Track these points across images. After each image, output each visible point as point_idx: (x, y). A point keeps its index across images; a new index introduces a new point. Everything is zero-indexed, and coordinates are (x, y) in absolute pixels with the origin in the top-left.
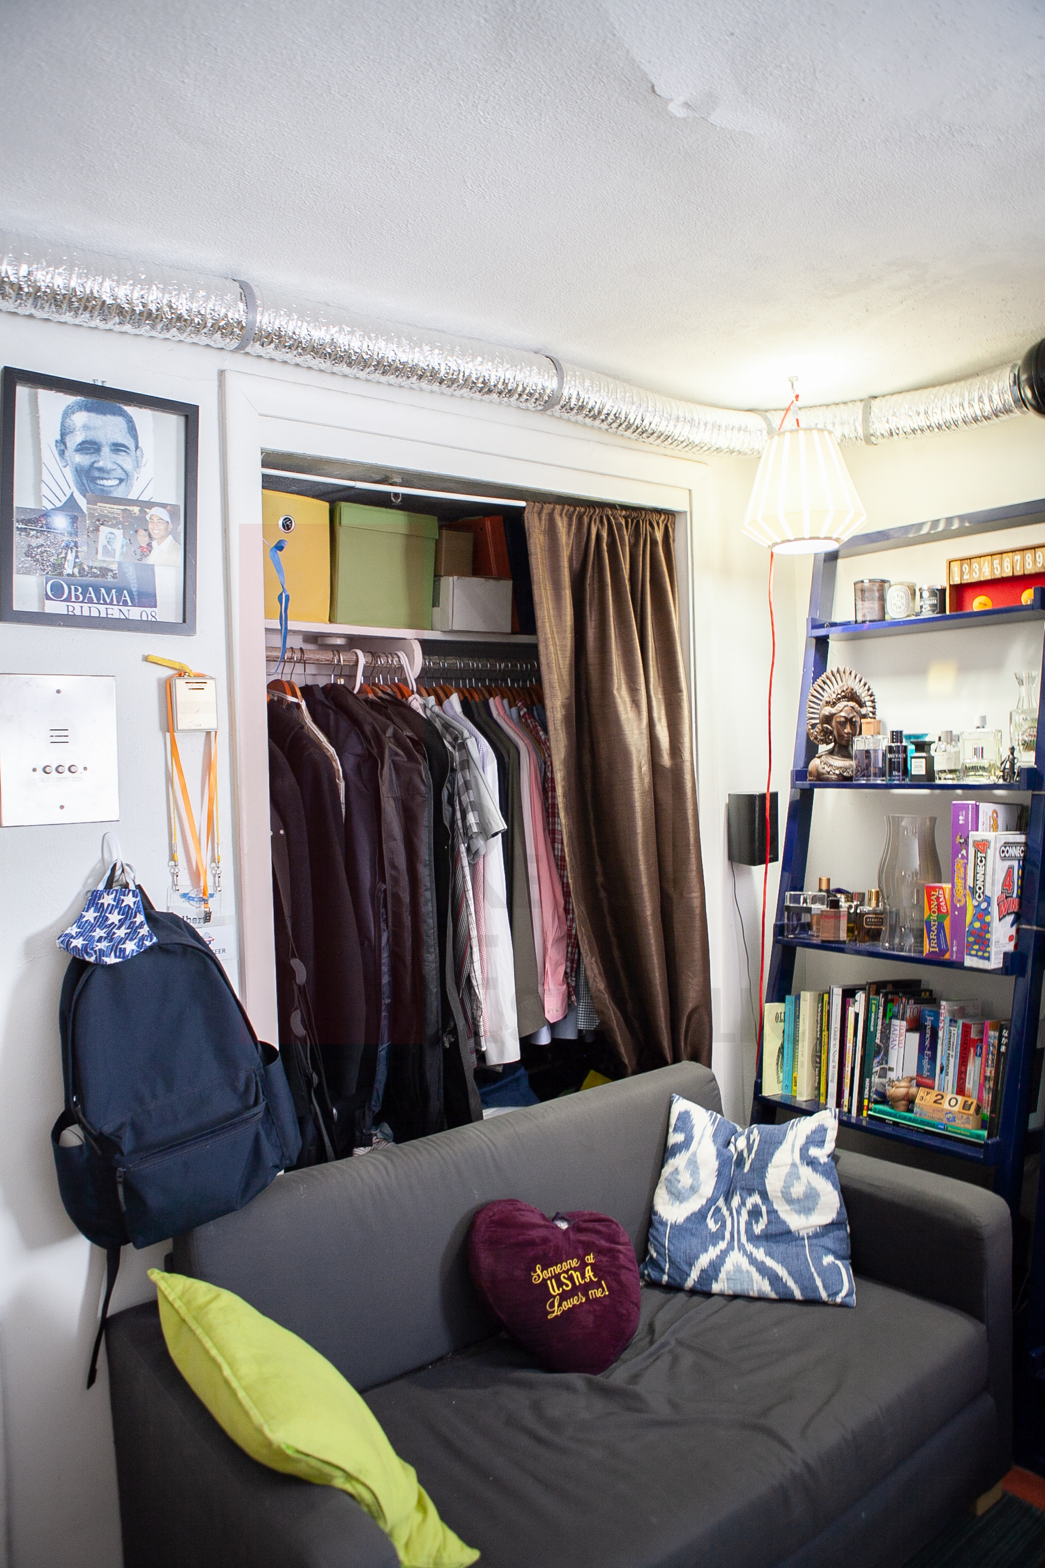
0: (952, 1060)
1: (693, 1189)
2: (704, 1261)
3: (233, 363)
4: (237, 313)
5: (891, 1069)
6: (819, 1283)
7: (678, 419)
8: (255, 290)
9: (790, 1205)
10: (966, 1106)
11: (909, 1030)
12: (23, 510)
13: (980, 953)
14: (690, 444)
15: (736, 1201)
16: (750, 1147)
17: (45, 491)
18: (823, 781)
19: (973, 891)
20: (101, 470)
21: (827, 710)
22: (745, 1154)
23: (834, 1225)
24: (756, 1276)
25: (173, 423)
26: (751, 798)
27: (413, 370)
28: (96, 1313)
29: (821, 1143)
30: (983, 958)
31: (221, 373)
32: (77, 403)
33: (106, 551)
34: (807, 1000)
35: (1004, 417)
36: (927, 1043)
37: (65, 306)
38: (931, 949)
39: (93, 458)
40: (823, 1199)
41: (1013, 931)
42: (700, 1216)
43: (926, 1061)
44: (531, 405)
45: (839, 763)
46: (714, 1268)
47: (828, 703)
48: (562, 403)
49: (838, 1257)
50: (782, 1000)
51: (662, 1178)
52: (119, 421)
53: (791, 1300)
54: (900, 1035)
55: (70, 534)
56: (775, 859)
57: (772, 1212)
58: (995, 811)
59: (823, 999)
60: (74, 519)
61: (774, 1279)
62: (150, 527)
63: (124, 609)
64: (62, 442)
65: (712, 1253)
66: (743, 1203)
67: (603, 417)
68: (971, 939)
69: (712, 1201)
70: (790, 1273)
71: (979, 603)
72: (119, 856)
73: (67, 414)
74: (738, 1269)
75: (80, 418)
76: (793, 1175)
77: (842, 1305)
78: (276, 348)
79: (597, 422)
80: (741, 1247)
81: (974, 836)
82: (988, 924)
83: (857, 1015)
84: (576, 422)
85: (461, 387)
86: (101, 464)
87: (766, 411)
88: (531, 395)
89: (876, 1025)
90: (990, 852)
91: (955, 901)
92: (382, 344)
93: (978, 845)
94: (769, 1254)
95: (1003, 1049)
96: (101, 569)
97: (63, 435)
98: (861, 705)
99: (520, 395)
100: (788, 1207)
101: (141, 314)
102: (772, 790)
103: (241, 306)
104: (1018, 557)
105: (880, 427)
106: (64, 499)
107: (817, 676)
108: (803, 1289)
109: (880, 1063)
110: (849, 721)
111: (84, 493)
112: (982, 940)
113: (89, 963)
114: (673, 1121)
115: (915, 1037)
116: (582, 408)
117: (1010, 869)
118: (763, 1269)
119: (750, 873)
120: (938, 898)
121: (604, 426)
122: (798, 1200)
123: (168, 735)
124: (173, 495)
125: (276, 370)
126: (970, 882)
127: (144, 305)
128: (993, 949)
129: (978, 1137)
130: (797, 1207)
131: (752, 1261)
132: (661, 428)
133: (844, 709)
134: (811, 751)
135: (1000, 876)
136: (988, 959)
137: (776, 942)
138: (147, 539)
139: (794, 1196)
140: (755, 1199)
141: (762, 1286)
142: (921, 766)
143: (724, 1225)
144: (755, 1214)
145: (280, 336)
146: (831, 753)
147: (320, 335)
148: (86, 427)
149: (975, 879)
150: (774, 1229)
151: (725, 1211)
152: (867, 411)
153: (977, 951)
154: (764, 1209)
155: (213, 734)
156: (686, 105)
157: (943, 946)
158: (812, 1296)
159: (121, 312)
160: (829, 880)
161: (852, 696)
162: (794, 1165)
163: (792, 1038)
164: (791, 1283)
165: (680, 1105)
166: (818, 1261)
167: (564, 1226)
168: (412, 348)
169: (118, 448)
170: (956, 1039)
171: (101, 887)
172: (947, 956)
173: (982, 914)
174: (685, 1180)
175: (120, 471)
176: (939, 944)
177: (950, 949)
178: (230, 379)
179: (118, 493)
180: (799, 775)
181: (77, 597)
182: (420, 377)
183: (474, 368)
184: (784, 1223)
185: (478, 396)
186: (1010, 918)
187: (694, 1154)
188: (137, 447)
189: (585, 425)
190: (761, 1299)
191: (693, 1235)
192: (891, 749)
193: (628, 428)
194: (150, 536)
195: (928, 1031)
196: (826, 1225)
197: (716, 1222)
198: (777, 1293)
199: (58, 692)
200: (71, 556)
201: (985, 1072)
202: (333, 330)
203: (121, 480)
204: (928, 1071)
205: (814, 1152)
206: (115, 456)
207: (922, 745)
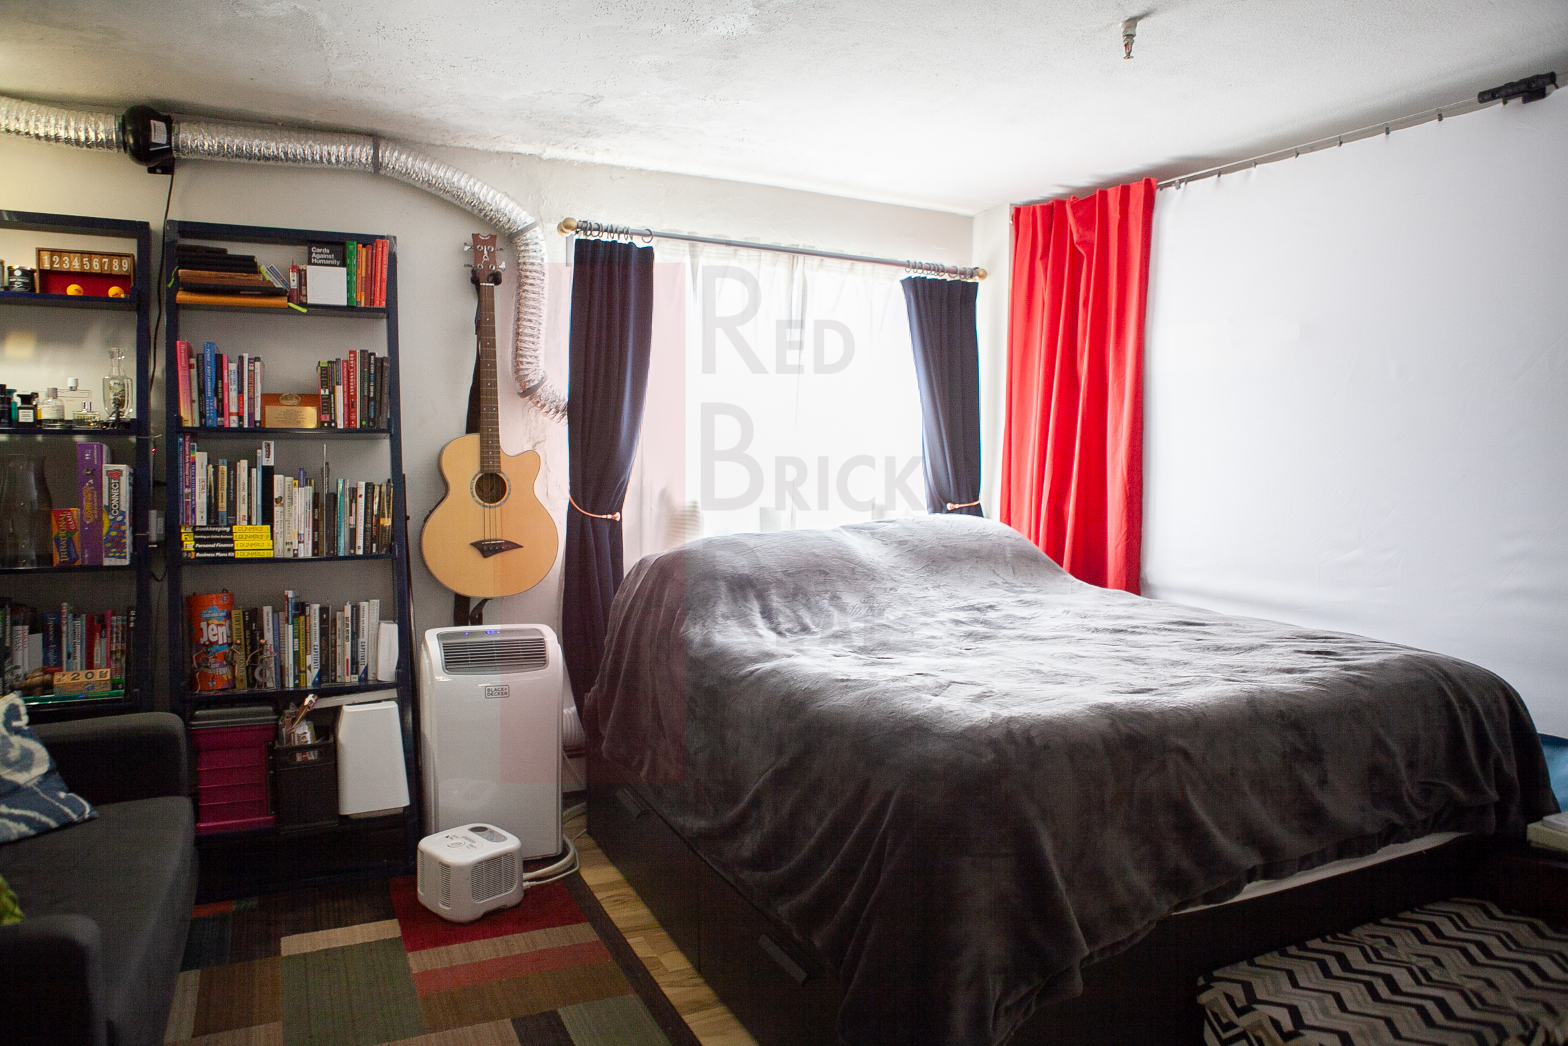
0: (78, 647)
5: (17, 667)
6: (67, 810)
9: (10, 768)
11: (32, 632)
13: (118, 554)
23: (52, 772)
29: (18, 718)
30: (120, 557)
35: (107, 150)
36: (51, 638)
38: (62, 560)
40: (35, 755)
43: (51, 654)
49: (67, 791)
53: (50, 830)
54: (24, 637)
61: (28, 822)
68: (109, 545)
70: (41, 812)
71: (71, 289)
77: (91, 819)
81: (107, 467)
82: (123, 531)
90: (122, 479)
91: (84, 519)
93: (111, 474)
95: (132, 625)
100: (9, 771)
104: (106, 260)
108: (56, 819)
112: (118, 544)
120: (66, 519)
122: (17, 762)
126: (105, 502)
128: (128, 550)
129: (118, 695)
130: (17, 767)
135: (128, 497)
136: (125, 557)
139: (13, 759)
142: (29, 416)
149: (110, 500)
150: (4, 790)
153: (115, 552)
157: (74, 556)
158: (63, 821)
162: (3, 737)
164: (44, 819)
166: (56, 799)
170: (80, 630)
172: (78, 563)
173: (118, 524)
176: (69, 555)
177: (80, 556)
184: (11, 782)
190: (23, 839)
195: (51, 629)
196: (46, 774)
198: (35, 829)
201: (111, 647)
204: (55, 661)
205: (15, 724)
207: (27, 399)
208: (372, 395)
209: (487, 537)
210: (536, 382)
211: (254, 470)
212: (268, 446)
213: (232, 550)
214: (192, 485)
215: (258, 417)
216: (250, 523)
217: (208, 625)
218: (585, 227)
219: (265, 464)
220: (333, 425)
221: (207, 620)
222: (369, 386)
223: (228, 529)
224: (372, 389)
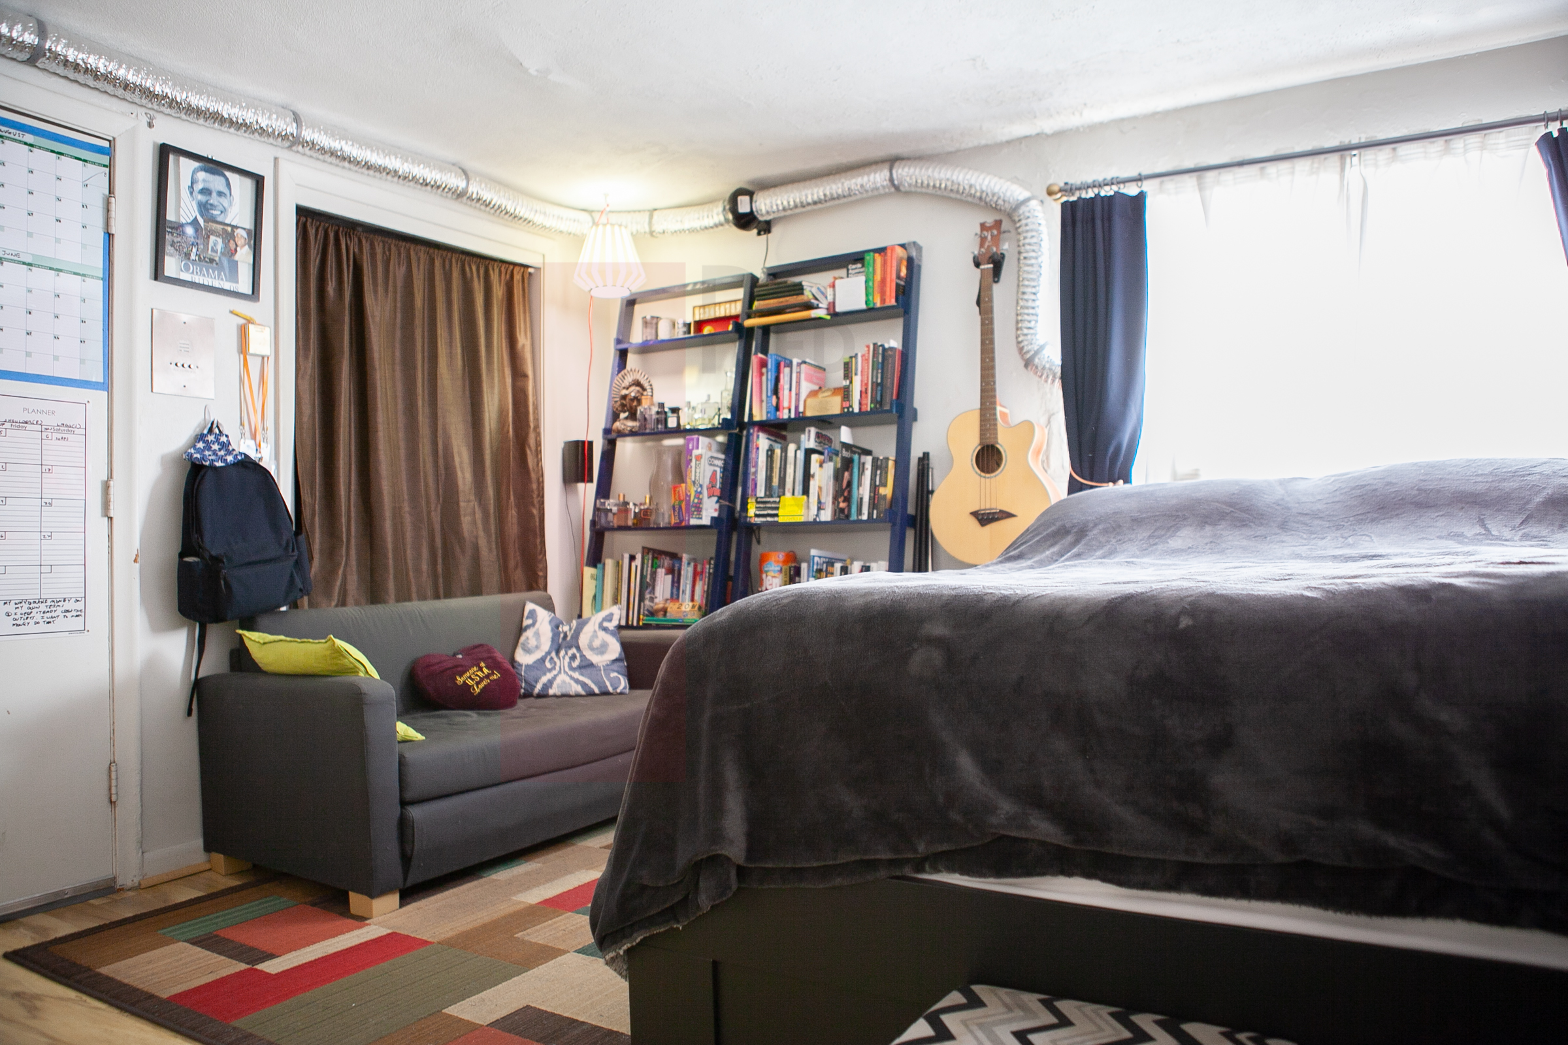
0: (688, 585)
1: (537, 647)
2: (544, 679)
3: (283, 154)
4: (292, 129)
5: (655, 596)
6: (608, 685)
7: (536, 211)
8: (301, 117)
9: (592, 652)
10: (693, 607)
11: (667, 574)
12: (171, 222)
14: (544, 227)
15: (562, 653)
16: (570, 629)
17: (182, 212)
18: (621, 434)
19: (694, 483)
20: (211, 205)
21: (624, 392)
22: (568, 633)
23: (616, 660)
24: (573, 683)
25: (249, 184)
26: (577, 442)
27: (385, 169)
28: (190, 676)
29: (610, 620)
31: (276, 159)
32: (200, 167)
33: (213, 250)
34: (609, 563)
35: (721, 228)
36: (675, 580)
37: (201, 116)
38: (676, 522)
39: (208, 198)
40: (611, 647)
41: (717, 506)
42: (543, 660)
43: (675, 590)
44: (450, 195)
45: (630, 424)
46: (550, 683)
47: (624, 388)
48: (468, 195)
49: (619, 673)
50: (595, 566)
51: (519, 644)
52: (222, 179)
53: (594, 694)
54: (661, 577)
55: (194, 238)
56: (591, 481)
57: (583, 656)
58: (710, 443)
59: (618, 565)
60: (197, 230)
61: (584, 685)
62: (236, 239)
63: (221, 282)
64: (191, 187)
65: (549, 676)
66: (566, 653)
67: (491, 206)
68: (693, 509)
69: (549, 653)
70: (593, 682)
71: (707, 330)
72: (215, 416)
73: (194, 172)
74: (564, 682)
75: (202, 175)
76: (595, 635)
77: (621, 693)
78: (310, 149)
79: (488, 209)
80: (565, 672)
81: (695, 452)
82: (701, 499)
83: (636, 567)
84: (475, 208)
85: (410, 181)
86: (211, 202)
87: (592, 211)
88: (450, 189)
89: (647, 570)
90: (702, 460)
91: (686, 491)
92: (369, 152)
93: (698, 458)
94: (582, 674)
95: (712, 573)
96: (210, 259)
97: (192, 183)
98: (644, 389)
99: (444, 189)
101: (241, 124)
102: (590, 439)
103: (295, 125)
104: (728, 305)
105: (658, 228)
106: (192, 219)
107: (619, 372)
108: (599, 688)
109: (650, 593)
110: (636, 398)
111: (202, 216)
112: (699, 509)
113: (205, 466)
114: (526, 614)
115: (669, 577)
116: (479, 200)
117: (714, 473)
118: (577, 681)
119: (576, 489)
120: (679, 493)
121: (492, 211)
122: (597, 648)
123: (242, 356)
124: (248, 223)
125: (305, 160)
126: (693, 479)
127: (243, 120)
128: (704, 513)
130: (596, 651)
131: (572, 678)
132: (526, 216)
133: (633, 392)
134: (615, 417)
135: (708, 474)
136: (701, 518)
137: (591, 530)
138: (234, 246)
139: (595, 646)
140: (574, 650)
141: (579, 689)
142: (674, 422)
143: (555, 664)
144: (573, 657)
145: (313, 143)
146: (626, 418)
147: (336, 145)
148: (204, 181)
149: (695, 476)
150: (584, 664)
151: (556, 659)
152: (651, 217)
153: (697, 517)
154: (578, 655)
155: (266, 359)
156: (537, 71)
157: (681, 519)
158: (603, 690)
159: (231, 123)
160: (624, 496)
161: (637, 383)
162: (595, 631)
163: (601, 588)
164: (592, 687)
165: (530, 606)
166: (608, 676)
167: (460, 656)
168: (385, 157)
169: (220, 194)
170: (690, 574)
171: (205, 432)
172: (683, 524)
173: (698, 494)
174: (532, 642)
175: (221, 206)
176: (679, 518)
177: (684, 518)
178: (282, 163)
179: (220, 219)
180: (607, 431)
181: (197, 273)
182: (388, 174)
183: (419, 171)
184: (589, 660)
185: (419, 186)
186: (715, 499)
187: (538, 629)
188: (231, 194)
189: (480, 209)
190: (578, 696)
191: (538, 670)
192: (658, 413)
193: (507, 213)
194: (236, 245)
195: (676, 572)
196: (613, 660)
197: (551, 664)
198: (585, 693)
199: (185, 323)
200: (194, 250)
201: (704, 588)
202: (343, 143)
203: (222, 212)
204: (675, 594)
205: (606, 624)
206: (219, 198)
207: (675, 410)
208: (879, 381)
209: (983, 507)
210: (1032, 353)
211: (798, 452)
212: (809, 431)
213: (776, 515)
214: (756, 466)
215: (801, 409)
216: (793, 494)
217: (767, 576)
218: (1068, 189)
219: (807, 447)
220: (851, 410)
221: (766, 572)
222: (877, 373)
223: (777, 500)
224: (879, 376)
